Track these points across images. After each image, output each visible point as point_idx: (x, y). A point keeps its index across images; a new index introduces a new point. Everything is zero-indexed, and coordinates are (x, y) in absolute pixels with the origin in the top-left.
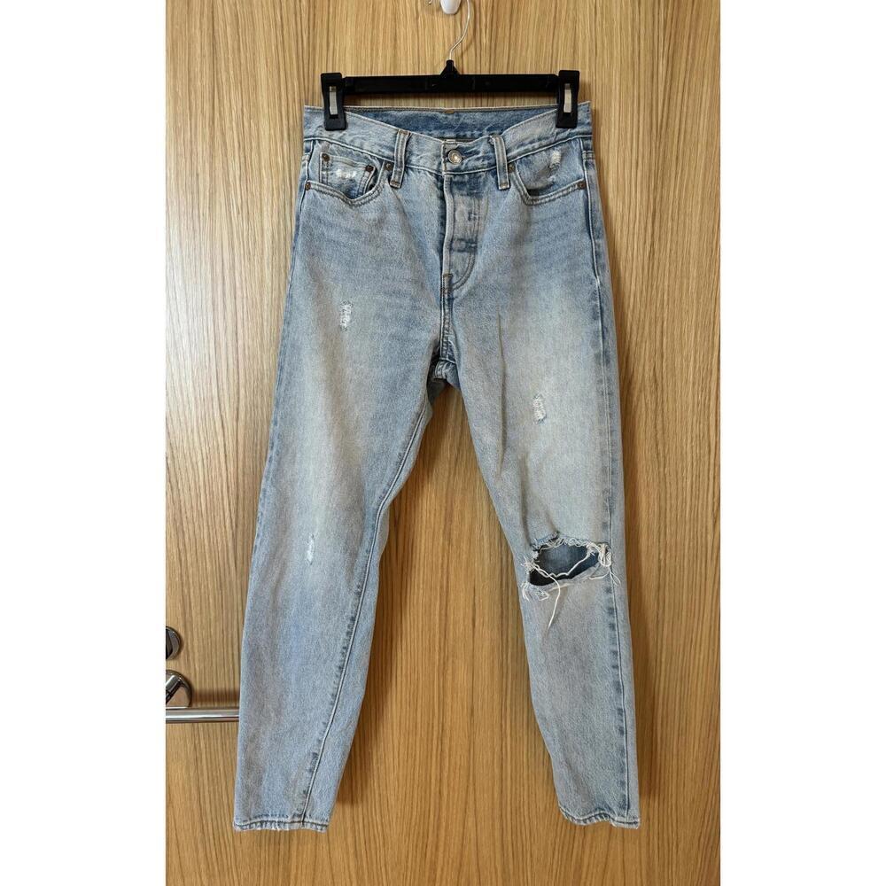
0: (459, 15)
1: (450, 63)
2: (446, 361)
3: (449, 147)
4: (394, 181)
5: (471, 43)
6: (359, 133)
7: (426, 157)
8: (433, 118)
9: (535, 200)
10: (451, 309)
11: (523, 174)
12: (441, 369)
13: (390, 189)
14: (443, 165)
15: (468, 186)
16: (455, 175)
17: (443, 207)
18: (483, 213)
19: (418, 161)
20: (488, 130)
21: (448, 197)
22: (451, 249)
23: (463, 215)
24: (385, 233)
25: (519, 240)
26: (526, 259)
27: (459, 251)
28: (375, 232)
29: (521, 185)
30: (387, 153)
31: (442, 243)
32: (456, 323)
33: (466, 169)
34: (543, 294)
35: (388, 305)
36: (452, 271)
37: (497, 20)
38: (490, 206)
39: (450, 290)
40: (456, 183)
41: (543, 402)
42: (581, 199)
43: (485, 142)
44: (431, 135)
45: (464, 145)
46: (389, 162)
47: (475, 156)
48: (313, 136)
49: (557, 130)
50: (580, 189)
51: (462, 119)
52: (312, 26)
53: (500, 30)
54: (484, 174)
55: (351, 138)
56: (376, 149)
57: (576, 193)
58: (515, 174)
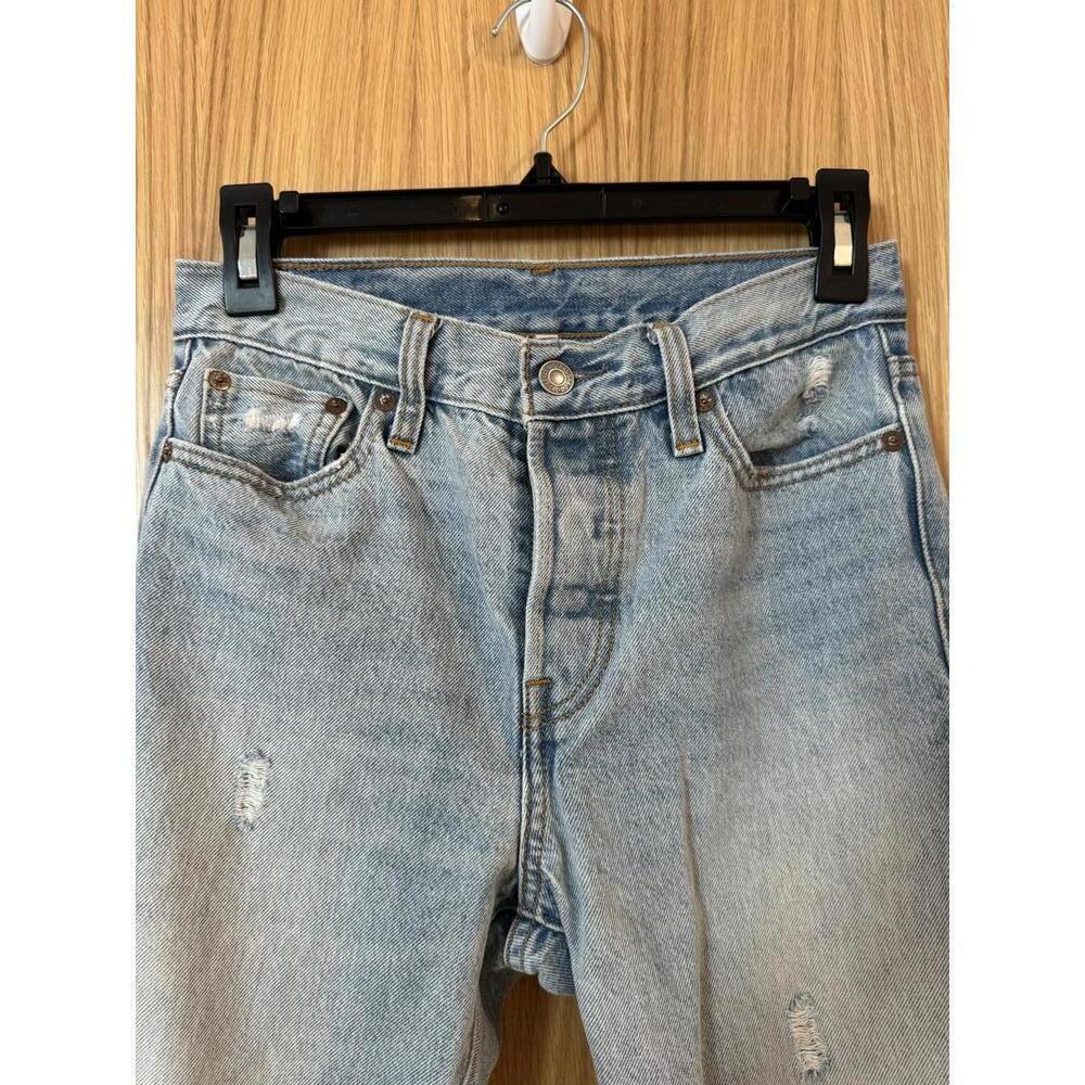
0: (564, 62)
1: (542, 159)
2: (538, 925)
3: (539, 355)
4: (398, 438)
5: (593, 122)
6: (312, 322)
7: (482, 379)
8: (501, 285)
9: (767, 477)
10: (548, 773)
11: (737, 416)
12: (520, 951)
13: (388, 457)
14: (524, 397)
15: (592, 449)
16: (557, 423)
17: (526, 504)
18: (633, 515)
19: (460, 388)
20: (641, 310)
21: (537, 480)
22: (546, 612)
23: (579, 524)
24: (370, 570)
25: (732, 579)
26: (750, 623)
27: (571, 615)
28: (339, 570)
29: (735, 446)
30: (381, 367)
31: (522, 595)
32: (565, 817)
33: (584, 408)
34: (802, 715)
35: (371, 765)
36: (551, 671)
37: (656, 70)
38: (653, 497)
39: (547, 718)
40: (560, 442)
41: (818, 1020)
42: (896, 475)
43: (635, 339)
44: (494, 324)
45: (580, 347)
46: (386, 391)
47: (610, 375)
48: (193, 331)
49: (818, 307)
50: (888, 448)
51: (574, 286)
52: (220, 90)
53: (661, 92)
54: (634, 418)
55: (291, 333)
56: (350, 360)
57: (881, 459)
58: (717, 414)
